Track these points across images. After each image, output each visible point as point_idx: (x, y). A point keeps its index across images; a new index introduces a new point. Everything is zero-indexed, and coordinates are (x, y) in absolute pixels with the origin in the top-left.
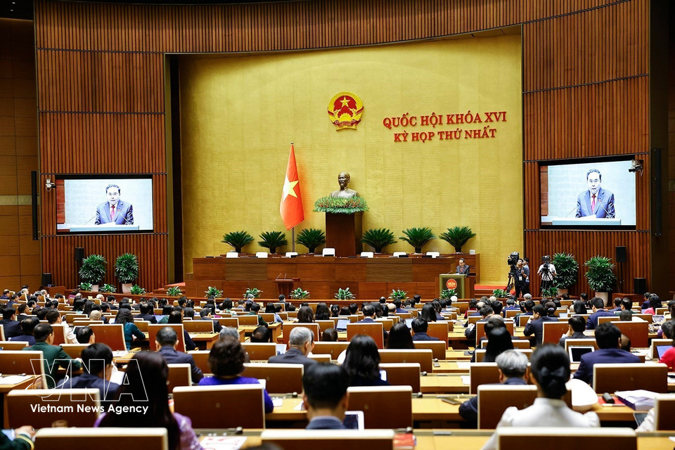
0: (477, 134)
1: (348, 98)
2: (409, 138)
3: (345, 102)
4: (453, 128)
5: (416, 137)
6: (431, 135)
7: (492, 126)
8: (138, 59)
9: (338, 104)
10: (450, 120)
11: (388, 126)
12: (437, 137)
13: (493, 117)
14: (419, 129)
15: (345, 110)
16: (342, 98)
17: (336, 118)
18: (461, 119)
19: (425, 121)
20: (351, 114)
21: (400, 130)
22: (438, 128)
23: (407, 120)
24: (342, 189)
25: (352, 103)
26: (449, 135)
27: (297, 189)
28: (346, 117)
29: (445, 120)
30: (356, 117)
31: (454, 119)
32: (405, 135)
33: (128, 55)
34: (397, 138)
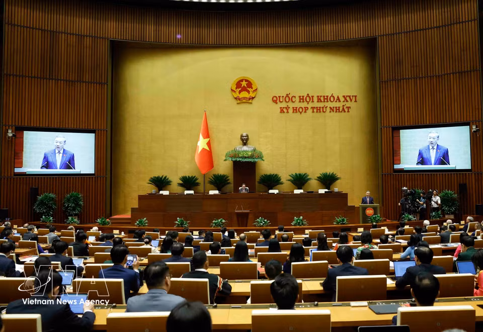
0: (337, 110)
1: (246, 81)
2: (291, 110)
3: (244, 84)
4: (321, 105)
5: (295, 110)
6: (306, 109)
7: (348, 104)
8: (88, 41)
10: (319, 100)
11: (275, 102)
12: (310, 111)
13: (348, 98)
14: (297, 105)
15: (244, 89)
16: (242, 81)
17: (237, 95)
18: (326, 99)
19: (302, 99)
20: (249, 92)
21: (284, 105)
22: (311, 105)
23: (289, 98)
24: (244, 144)
25: (250, 84)
26: (319, 110)
27: (209, 144)
28: (244, 94)
29: (315, 99)
30: (252, 95)
31: (322, 99)
32: (287, 108)
33: (81, 37)
34: (282, 111)
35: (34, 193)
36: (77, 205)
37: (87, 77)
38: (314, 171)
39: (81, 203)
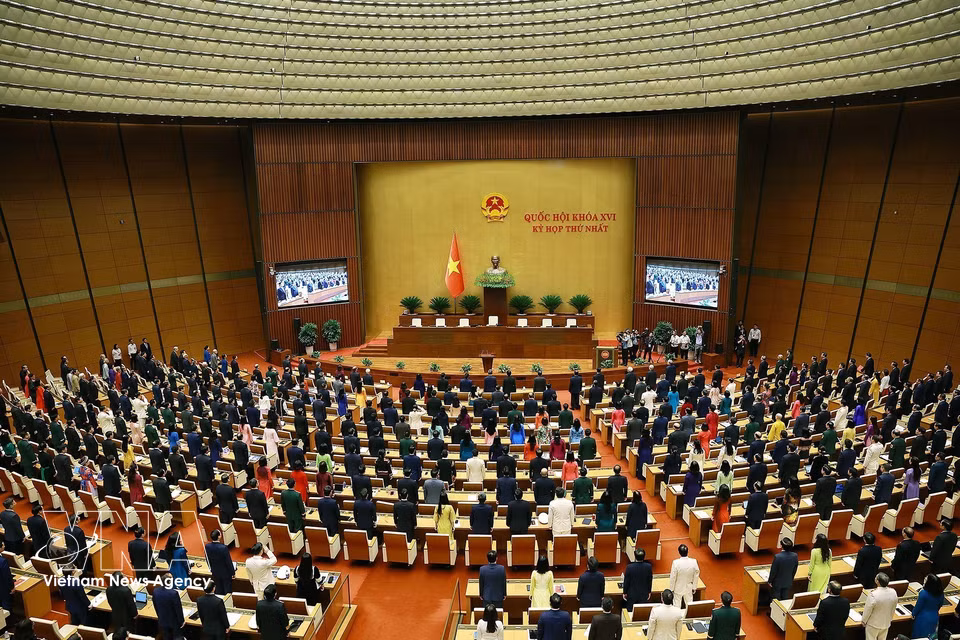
0: (594, 229)
1: (497, 198)
2: (544, 230)
3: (495, 201)
4: (577, 224)
5: (549, 229)
6: (561, 228)
7: (605, 223)
8: (333, 168)
9: (489, 202)
10: (575, 218)
11: (529, 221)
12: (564, 230)
13: (606, 217)
14: (551, 224)
15: (495, 207)
16: (493, 198)
17: (486, 214)
18: (583, 217)
19: (556, 217)
20: (500, 210)
21: (537, 224)
22: (566, 224)
23: (543, 217)
24: (495, 268)
25: (501, 202)
26: (574, 229)
27: (459, 267)
28: (495, 213)
29: (571, 217)
30: (504, 213)
31: (578, 217)
32: (541, 228)
33: (325, 165)
34: (535, 230)
35: (298, 325)
36: (336, 333)
37: (335, 206)
38: (567, 294)
39: (339, 331)
